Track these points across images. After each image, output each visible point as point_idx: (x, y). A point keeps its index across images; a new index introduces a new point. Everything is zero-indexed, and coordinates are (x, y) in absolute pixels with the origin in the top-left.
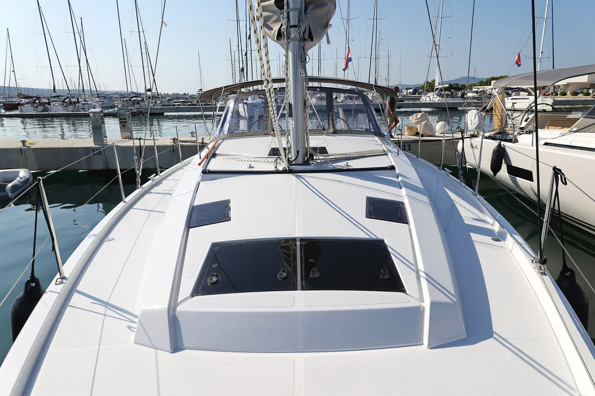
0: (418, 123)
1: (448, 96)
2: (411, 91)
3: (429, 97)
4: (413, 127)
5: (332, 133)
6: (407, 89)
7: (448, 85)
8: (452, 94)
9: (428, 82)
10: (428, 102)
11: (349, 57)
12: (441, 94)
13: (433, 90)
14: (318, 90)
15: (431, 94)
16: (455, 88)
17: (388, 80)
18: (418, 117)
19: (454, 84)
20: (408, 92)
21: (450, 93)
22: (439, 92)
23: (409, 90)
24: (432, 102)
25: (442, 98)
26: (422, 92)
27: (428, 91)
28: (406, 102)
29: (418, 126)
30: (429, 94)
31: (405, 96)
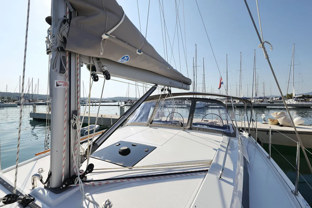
0: (279, 117)
1: (302, 101)
2: (278, 98)
3: (289, 101)
4: (274, 120)
5: (188, 129)
6: (276, 97)
7: (302, 96)
8: (305, 100)
9: (288, 94)
10: (289, 104)
11: (222, 81)
12: (297, 100)
13: (292, 98)
14: (187, 99)
15: (291, 100)
16: (307, 97)
17: (264, 93)
18: (278, 114)
19: (306, 95)
20: (277, 99)
21: (303, 99)
22: (296, 99)
23: (277, 98)
24: (291, 104)
25: (298, 102)
26: (285, 99)
27: (289, 99)
28: (275, 103)
29: (278, 120)
30: (289, 100)
31: (274, 101)
